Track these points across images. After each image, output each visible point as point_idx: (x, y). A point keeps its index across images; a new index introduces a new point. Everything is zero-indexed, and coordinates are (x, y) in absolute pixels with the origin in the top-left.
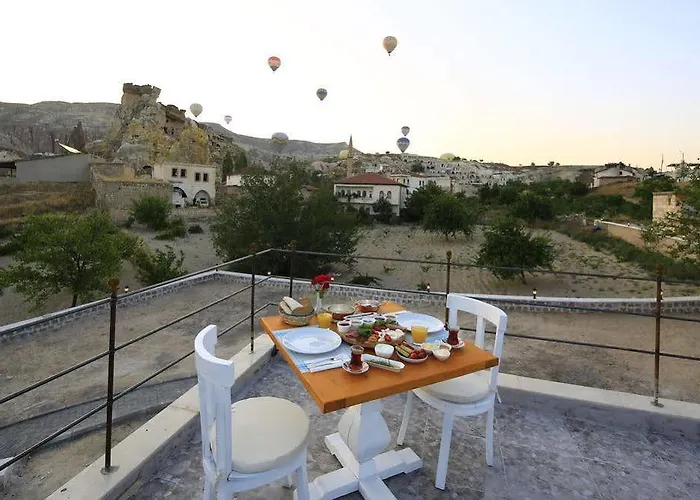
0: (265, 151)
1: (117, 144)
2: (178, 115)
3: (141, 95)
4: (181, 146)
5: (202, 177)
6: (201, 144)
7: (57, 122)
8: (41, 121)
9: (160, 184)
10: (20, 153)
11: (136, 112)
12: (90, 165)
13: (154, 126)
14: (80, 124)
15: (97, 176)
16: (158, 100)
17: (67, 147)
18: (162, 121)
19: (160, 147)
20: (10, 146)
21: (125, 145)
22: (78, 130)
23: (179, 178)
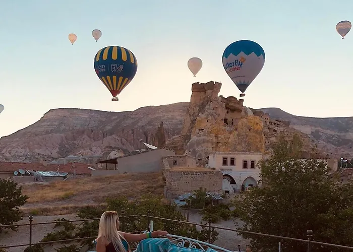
0: (329, 132)
1: (187, 138)
2: (237, 106)
3: (205, 92)
4: (238, 135)
5: (249, 164)
6: (257, 132)
7: (149, 123)
8: (139, 124)
9: (213, 172)
10: (125, 151)
11: (202, 108)
12: (163, 158)
13: (216, 119)
14: (162, 124)
15: (167, 167)
16: (219, 94)
17: (148, 145)
18: (223, 113)
19: (221, 137)
20: (120, 146)
21: (194, 138)
22: (160, 129)
23: (229, 166)
